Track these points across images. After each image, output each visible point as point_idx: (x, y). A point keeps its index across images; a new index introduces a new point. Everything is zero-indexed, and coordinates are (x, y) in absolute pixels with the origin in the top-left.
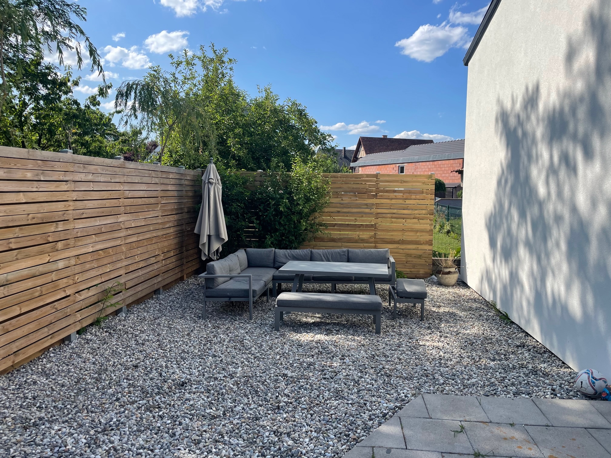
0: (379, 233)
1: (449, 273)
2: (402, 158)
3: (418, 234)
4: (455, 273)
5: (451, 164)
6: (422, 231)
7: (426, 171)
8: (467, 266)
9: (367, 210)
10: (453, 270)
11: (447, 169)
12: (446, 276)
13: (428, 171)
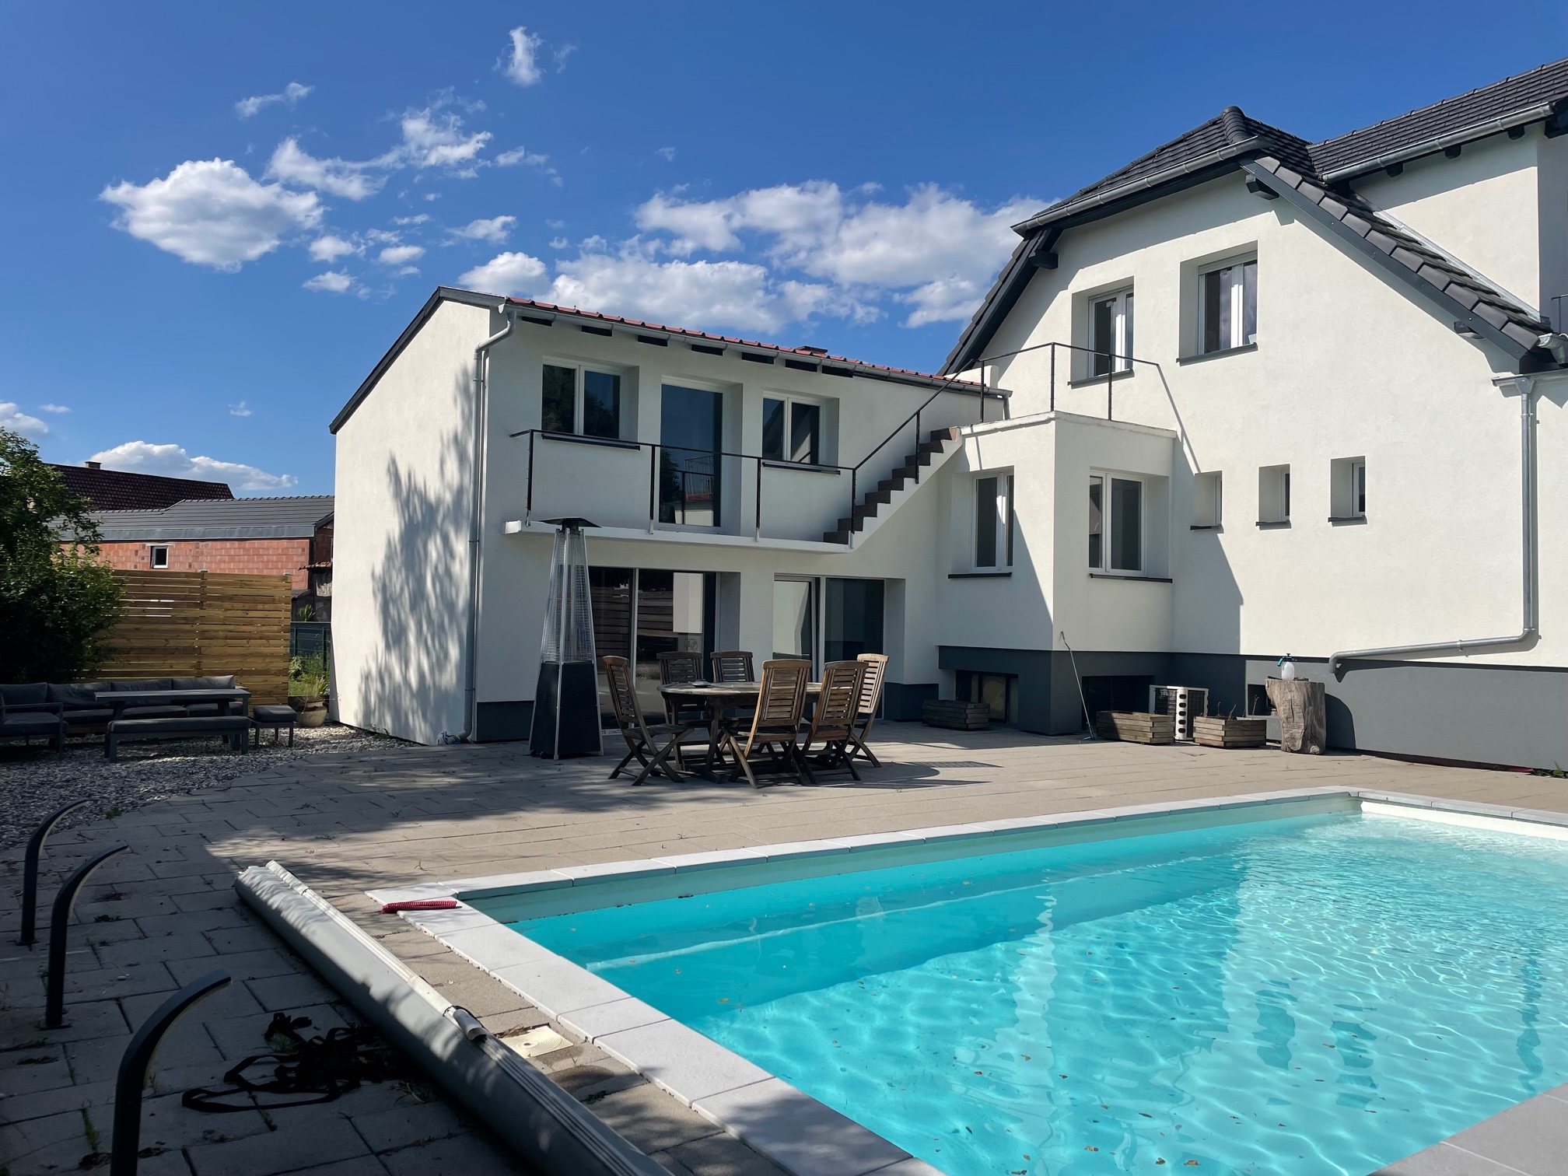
0: (204, 661)
1: (315, 708)
2: (159, 530)
3: (267, 661)
4: (321, 708)
5: (283, 549)
6: (272, 655)
7: (225, 562)
8: (339, 698)
9: (187, 627)
10: (320, 704)
11: (275, 558)
12: (311, 712)
13: (229, 562)
